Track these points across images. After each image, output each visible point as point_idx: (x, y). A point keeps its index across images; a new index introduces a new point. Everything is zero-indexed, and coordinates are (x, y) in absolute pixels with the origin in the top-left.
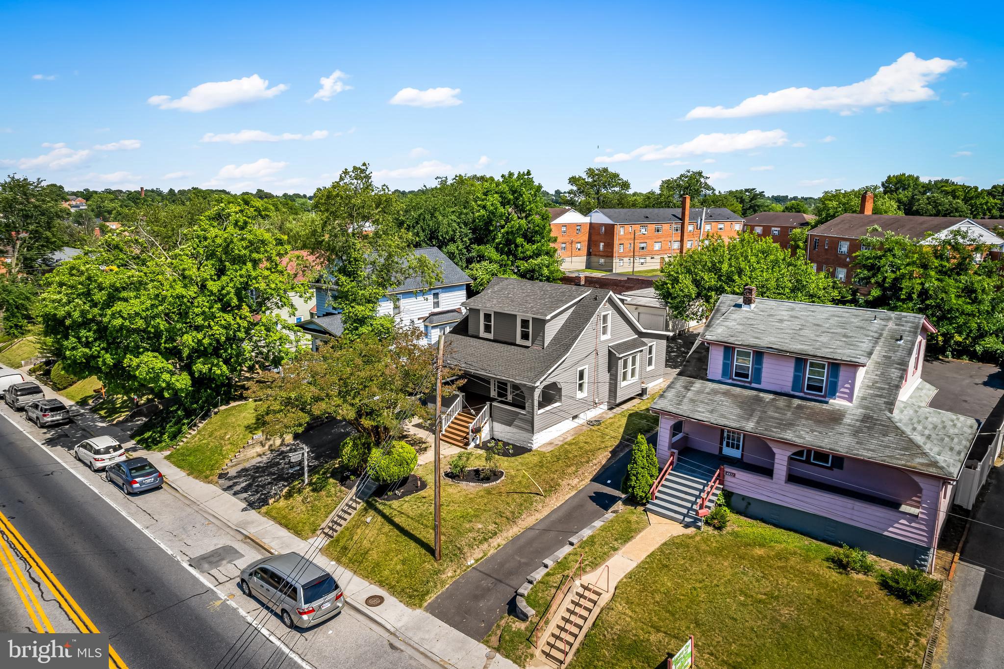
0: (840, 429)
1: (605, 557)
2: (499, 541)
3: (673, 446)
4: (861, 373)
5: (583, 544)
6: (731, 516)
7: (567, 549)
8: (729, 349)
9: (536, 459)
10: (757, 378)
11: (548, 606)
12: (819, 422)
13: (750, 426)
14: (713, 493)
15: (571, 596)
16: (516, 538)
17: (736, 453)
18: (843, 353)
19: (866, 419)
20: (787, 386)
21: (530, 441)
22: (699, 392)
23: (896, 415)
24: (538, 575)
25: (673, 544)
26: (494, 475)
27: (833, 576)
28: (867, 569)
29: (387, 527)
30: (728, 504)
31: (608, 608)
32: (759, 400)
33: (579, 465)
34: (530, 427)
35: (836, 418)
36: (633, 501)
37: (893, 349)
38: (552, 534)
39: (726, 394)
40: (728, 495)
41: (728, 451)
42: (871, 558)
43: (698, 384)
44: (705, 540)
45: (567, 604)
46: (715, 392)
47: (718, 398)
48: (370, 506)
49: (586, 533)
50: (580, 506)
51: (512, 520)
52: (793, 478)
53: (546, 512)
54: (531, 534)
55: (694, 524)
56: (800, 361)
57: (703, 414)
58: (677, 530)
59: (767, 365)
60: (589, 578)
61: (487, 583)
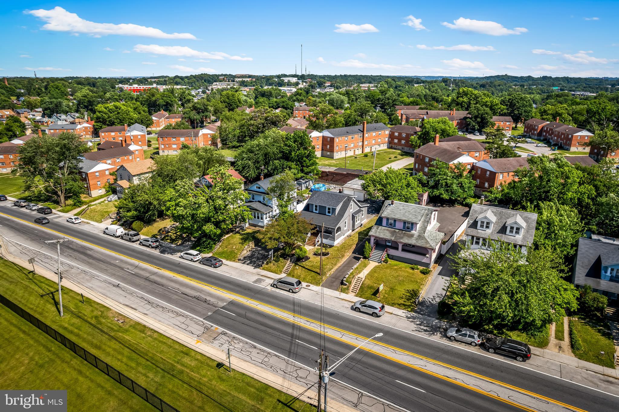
0: (413, 238)
1: (361, 271)
2: (333, 270)
3: (374, 243)
4: (418, 225)
5: (355, 269)
6: (389, 260)
7: (352, 270)
8: (388, 219)
9: (336, 249)
10: (395, 226)
11: (351, 282)
12: (408, 237)
13: (393, 238)
14: (385, 255)
15: (356, 279)
16: (337, 269)
17: (390, 244)
18: (414, 221)
19: (419, 236)
20: (402, 228)
21: (334, 243)
22: (381, 230)
23: (426, 235)
24: (347, 276)
25: (376, 267)
26: (328, 254)
27: (411, 271)
28: (418, 269)
29: (304, 269)
30: (388, 257)
31: (364, 281)
32: (395, 231)
33: (349, 249)
34: (334, 239)
35: (412, 236)
36: (365, 258)
37: (426, 218)
38: (346, 267)
39: (387, 230)
40: (388, 255)
41: (388, 244)
42: (419, 267)
43: (380, 227)
44: (383, 266)
45: (355, 281)
46: (384, 230)
47: (386, 231)
48: (296, 264)
49: (355, 266)
50: (351, 260)
51: (335, 264)
52: (403, 250)
53: (342, 263)
54: (341, 268)
55: (380, 262)
56: (405, 222)
57: (382, 236)
58: (377, 264)
59: (397, 223)
60: (359, 276)
61: (334, 280)
